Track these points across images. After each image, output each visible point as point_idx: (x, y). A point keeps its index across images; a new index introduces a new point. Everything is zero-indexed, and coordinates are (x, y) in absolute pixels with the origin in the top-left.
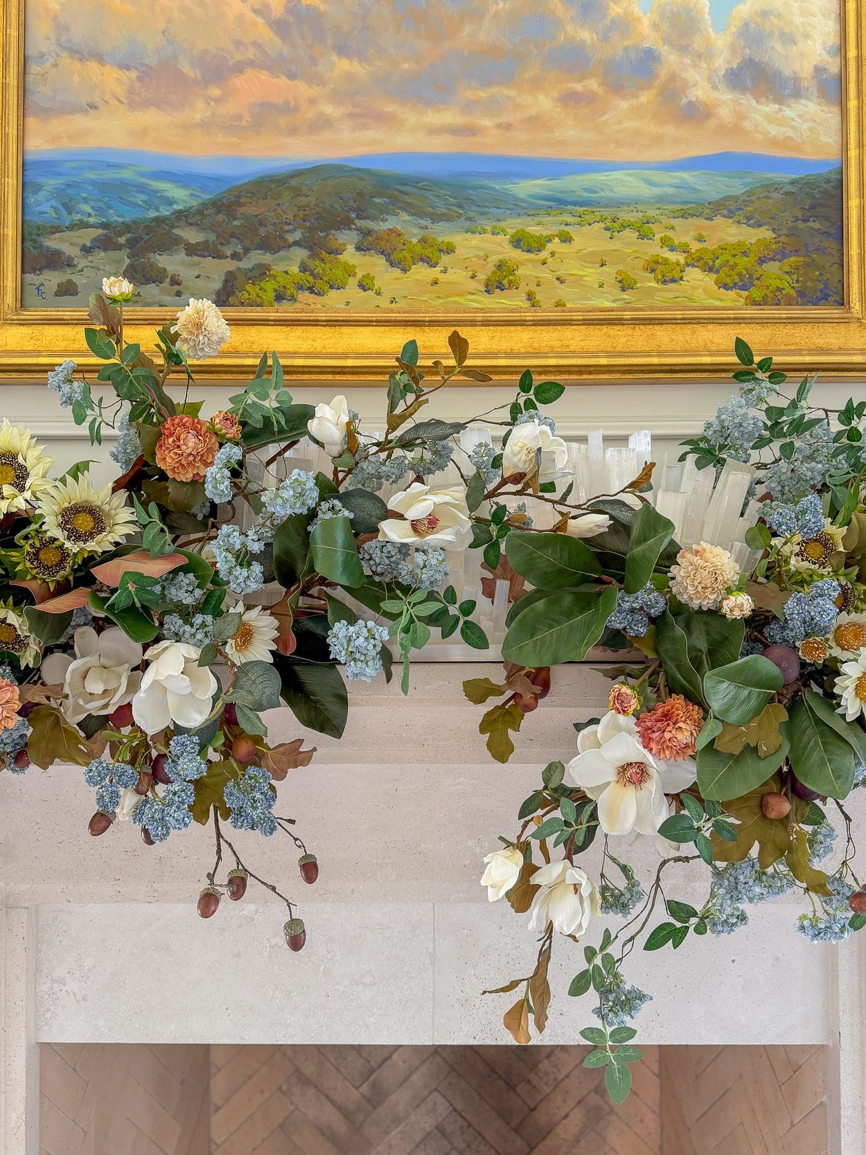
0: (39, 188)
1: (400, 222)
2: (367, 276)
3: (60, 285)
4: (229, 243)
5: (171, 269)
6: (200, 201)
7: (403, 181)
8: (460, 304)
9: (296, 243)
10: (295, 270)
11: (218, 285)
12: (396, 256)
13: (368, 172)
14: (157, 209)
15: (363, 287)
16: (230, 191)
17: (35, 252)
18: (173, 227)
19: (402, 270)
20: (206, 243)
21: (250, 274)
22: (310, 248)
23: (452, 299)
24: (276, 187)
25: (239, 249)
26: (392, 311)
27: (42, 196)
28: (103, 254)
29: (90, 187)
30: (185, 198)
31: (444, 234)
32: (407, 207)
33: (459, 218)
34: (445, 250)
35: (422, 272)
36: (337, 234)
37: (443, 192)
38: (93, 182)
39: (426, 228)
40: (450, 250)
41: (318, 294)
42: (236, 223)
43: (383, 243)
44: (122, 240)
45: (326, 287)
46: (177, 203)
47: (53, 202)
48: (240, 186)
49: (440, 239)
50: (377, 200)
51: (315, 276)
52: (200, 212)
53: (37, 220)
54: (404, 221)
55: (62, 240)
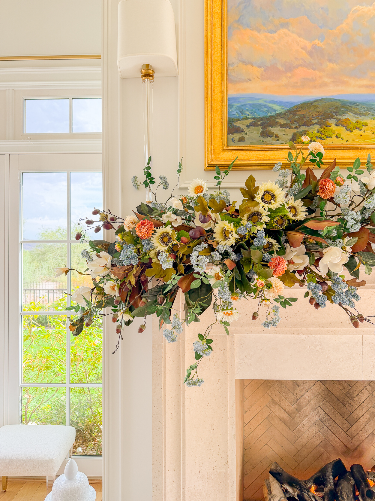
0: (232, 106)
1: (350, 116)
2: (338, 134)
3: (239, 138)
4: (294, 124)
5: (275, 132)
6: (285, 110)
7: (351, 103)
8: (369, 142)
9: (316, 123)
10: (315, 132)
11: (290, 137)
12: (348, 127)
13: (339, 100)
14: (271, 113)
15: (337, 137)
16: (294, 107)
17: (231, 127)
18: (276, 119)
19: (350, 131)
20: (287, 124)
21: (301, 134)
22: (320, 125)
23: (366, 141)
24: (309, 105)
25: (297, 125)
26: (347, 145)
27: (233, 109)
28: (253, 128)
29: (249, 106)
30: (280, 109)
31: (364, 120)
32: (351, 111)
33: (369, 115)
34: (364, 125)
35: (357, 132)
36: (329, 120)
37: (363, 106)
38: (250, 104)
39: (358, 118)
40: (366, 125)
41: (323, 140)
42: (296, 117)
43: (344, 123)
44: (259, 123)
45: (326, 137)
46: (277, 111)
47: (237, 111)
48: (297, 105)
49: (363, 122)
50: (342, 109)
51: (322, 134)
52: (285, 114)
53: (232, 117)
54: (351, 116)
55: (240, 123)
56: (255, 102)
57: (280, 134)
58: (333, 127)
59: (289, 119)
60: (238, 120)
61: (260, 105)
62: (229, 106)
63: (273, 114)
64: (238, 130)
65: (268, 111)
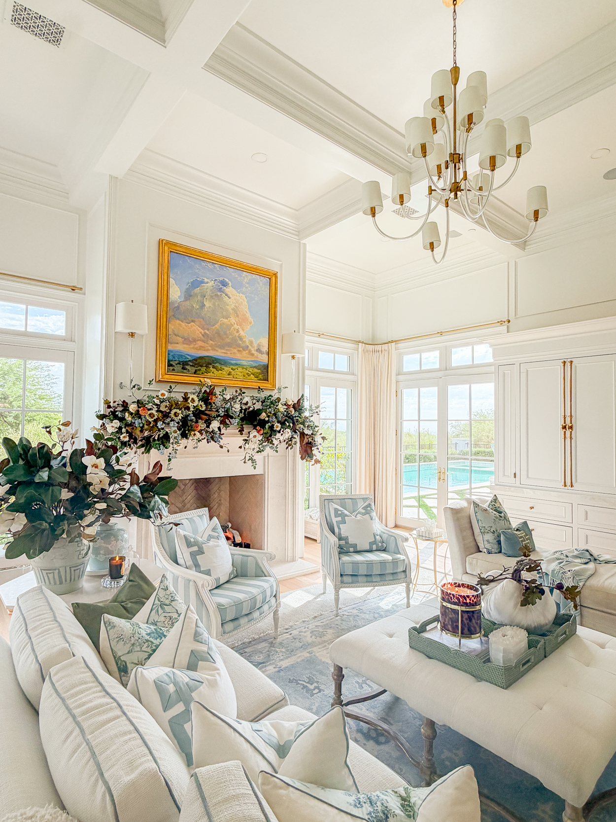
2: (213, 372)
3: (173, 369)
4: (196, 365)
5: (188, 368)
6: (192, 359)
7: (218, 359)
9: (204, 366)
10: (204, 370)
11: (194, 371)
12: (217, 369)
13: (214, 357)
16: (196, 358)
17: (169, 364)
18: (188, 362)
19: (218, 371)
20: (193, 365)
22: (206, 367)
24: (202, 358)
26: (217, 377)
27: (170, 356)
28: (178, 365)
30: (190, 358)
32: (218, 363)
33: (225, 365)
35: (220, 372)
36: (210, 365)
37: (223, 361)
38: (178, 354)
39: (221, 366)
40: (224, 369)
42: (197, 362)
43: (216, 367)
44: (181, 363)
45: (208, 373)
47: (172, 357)
49: (222, 368)
50: (215, 361)
51: (207, 371)
53: (170, 359)
54: (218, 365)
56: (180, 354)
57: (190, 369)
58: (211, 369)
59: (194, 363)
60: (172, 361)
61: (182, 355)
62: (169, 354)
63: (188, 360)
64: (171, 365)
65: (185, 359)
